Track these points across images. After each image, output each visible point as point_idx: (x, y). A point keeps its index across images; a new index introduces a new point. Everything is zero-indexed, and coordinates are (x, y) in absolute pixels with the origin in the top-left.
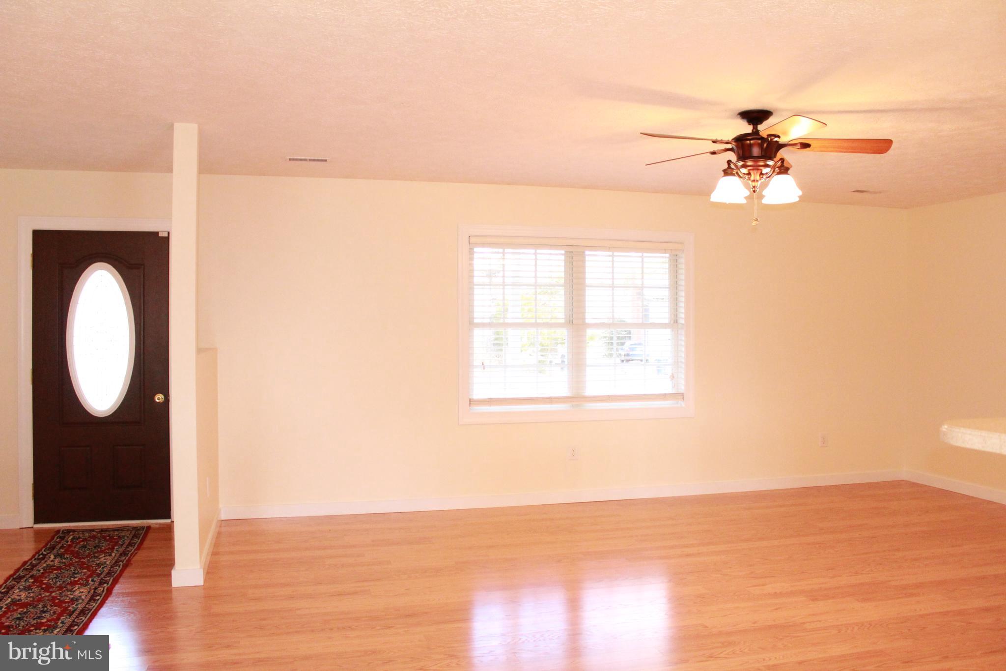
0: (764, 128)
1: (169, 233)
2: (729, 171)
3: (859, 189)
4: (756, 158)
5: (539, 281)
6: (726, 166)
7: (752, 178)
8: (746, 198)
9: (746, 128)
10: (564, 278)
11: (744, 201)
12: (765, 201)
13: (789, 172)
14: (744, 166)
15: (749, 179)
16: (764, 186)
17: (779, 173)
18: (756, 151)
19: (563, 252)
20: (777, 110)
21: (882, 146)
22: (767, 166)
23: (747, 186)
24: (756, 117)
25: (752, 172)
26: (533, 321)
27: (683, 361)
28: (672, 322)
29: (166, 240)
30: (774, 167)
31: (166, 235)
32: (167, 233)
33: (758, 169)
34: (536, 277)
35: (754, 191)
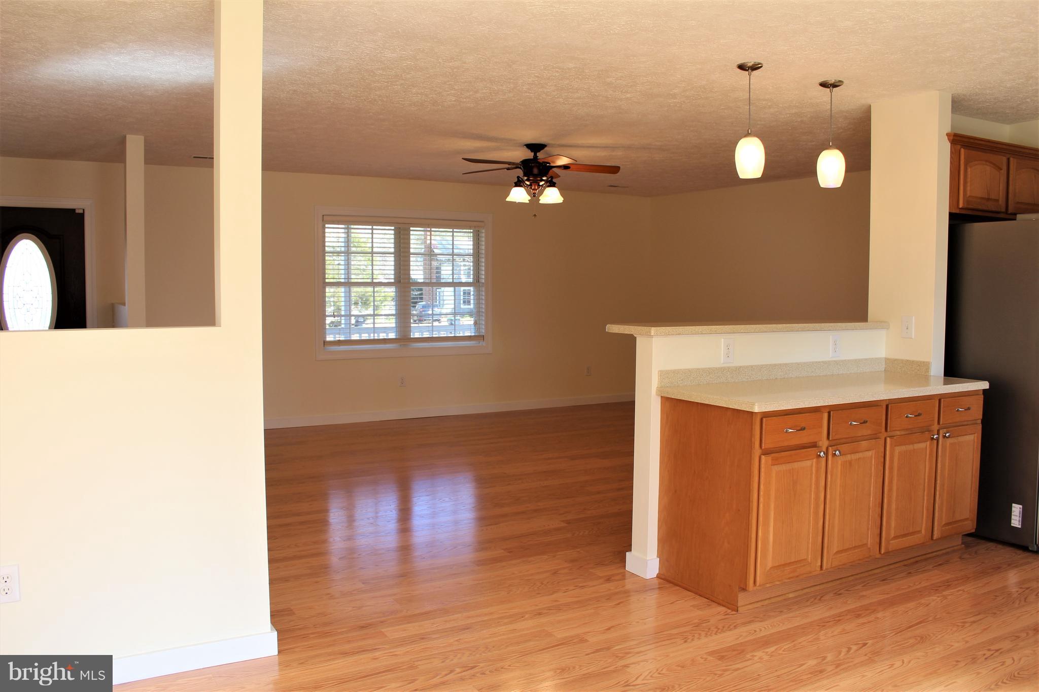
0: (540, 155)
1: (84, 210)
2: (518, 183)
3: (612, 185)
4: (535, 176)
5: (375, 250)
6: (516, 180)
7: (533, 188)
8: (529, 200)
9: (530, 155)
10: (394, 248)
11: (528, 202)
12: (540, 202)
13: (556, 185)
14: (528, 180)
15: (531, 188)
16: (541, 193)
17: (549, 186)
18: (536, 171)
19: (393, 228)
20: (549, 144)
21: (615, 170)
22: (542, 180)
23: (529, 193)
24: (535, 148)
25: (533, 184)
26: (369, 281)
27: (484, 311)
28: (475, 282)
29: (81, 216)
30: (546, 181)
31: (81, 211)
32: (82, 210)
33: (537, 182)
34: (372, 247)
35: (534, 196)
